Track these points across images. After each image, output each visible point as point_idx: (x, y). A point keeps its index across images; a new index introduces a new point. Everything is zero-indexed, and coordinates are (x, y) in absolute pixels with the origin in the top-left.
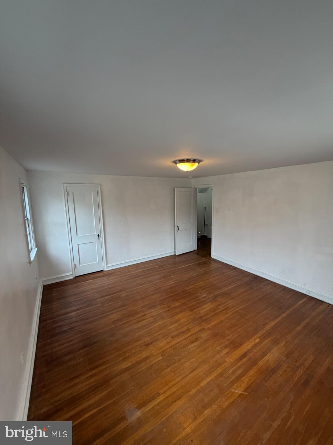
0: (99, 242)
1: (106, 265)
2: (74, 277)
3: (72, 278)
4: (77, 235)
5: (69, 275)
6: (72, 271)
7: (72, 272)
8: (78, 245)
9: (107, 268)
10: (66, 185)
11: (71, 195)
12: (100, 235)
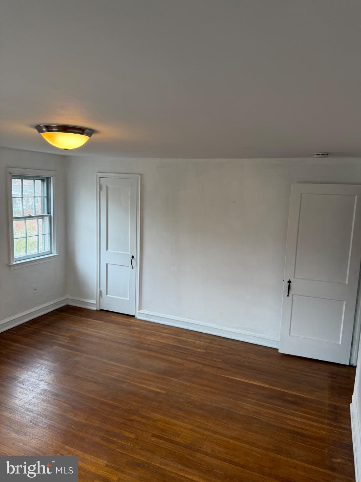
0: (133, 268)
1: (139, 309)
2: (98, 309)
3: (95, 309)
4: (107, 249)
5: (92, 304)
6: (97, 299)
7: (97, 301)
8: (107, 264)
9: (139, 315)
10: (100, 174)
11: (104, 189)
12: (135, 256)
